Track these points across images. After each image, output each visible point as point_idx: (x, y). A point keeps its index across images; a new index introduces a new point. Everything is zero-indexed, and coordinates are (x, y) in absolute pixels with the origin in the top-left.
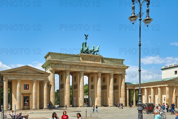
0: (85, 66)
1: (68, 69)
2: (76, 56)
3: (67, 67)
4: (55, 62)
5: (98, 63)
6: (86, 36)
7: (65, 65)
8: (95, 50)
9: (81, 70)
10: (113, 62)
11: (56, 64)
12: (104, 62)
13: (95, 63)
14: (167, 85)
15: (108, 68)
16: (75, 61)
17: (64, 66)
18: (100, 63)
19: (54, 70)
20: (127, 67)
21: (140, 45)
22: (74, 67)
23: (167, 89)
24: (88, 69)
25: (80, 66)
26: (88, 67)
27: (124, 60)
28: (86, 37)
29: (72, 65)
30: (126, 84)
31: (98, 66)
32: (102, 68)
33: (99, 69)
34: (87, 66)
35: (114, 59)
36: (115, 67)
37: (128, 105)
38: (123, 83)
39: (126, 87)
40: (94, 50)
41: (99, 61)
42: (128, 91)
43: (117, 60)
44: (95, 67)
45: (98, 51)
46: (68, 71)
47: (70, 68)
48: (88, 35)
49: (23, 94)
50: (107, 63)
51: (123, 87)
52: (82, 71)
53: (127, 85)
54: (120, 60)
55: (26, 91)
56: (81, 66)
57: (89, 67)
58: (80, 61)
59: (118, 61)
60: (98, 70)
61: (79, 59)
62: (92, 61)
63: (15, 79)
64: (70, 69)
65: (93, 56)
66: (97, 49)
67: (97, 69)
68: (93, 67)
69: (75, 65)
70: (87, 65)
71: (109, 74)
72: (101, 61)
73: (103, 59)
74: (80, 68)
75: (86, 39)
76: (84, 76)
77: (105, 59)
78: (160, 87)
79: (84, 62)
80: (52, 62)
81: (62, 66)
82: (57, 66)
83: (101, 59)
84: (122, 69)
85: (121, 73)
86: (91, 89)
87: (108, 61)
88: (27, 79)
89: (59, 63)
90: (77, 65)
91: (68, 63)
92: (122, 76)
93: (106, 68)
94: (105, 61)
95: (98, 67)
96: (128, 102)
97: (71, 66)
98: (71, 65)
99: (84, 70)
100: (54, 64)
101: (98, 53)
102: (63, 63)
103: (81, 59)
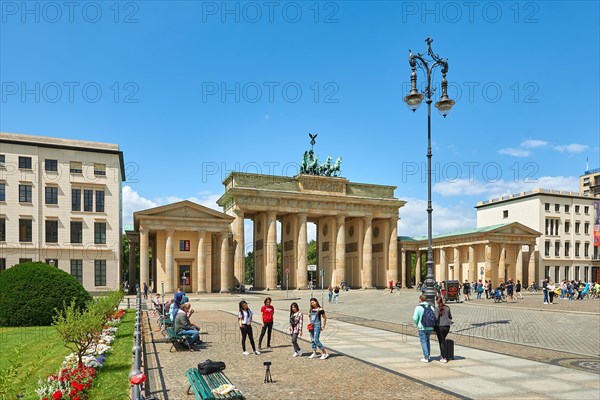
0: (309, 202)
1: (272, 208)
2: (290, 180)
3: (270, 203)
4: (245, 194)
5: (337, 194)
6: (313, 138)
7: (267, 198)
8: (331, 167)
9: (301, 210)
10: (371, 191)
11: (247, 198)
12: (352, 193)
13: (333, 194)
14: (487, 241)
15: (359, 204)
16: (289, 190)
17: (265, 201)
18: (344, 194)
19: (243, 209)
20: (403, 203)
21: (429, 156)
22: (286, 204)
23: (488, 249)
24: (316, 209)
25: (299, 201)
26: (317, 204)
27: (395, 188)
28: (313, 140)
29: (282, 199)
30: (399, 239)
31: (339, 201)
32: (348, 205)
33: (341, 207)
34: (315, 202)
35: (373, 186)
36: (377, 203)
37: (403, 284)
38: (393, 238)
39: (399, 246)
40: (329, 166)
41: (341, 191)
42: (404, 255)
43: (380, 187)
44: (332, 203)
45: (338, 169)
46: (273, 211)
47: (278, 204)
48: (316, 136)
49: (177, 260)
50: (358, 195)
51: (393, 246)
52: (303, 213)
53: (402, 241)
54: (386, 188)
55: (185, 255)
56: (302, 201)
57: (319, 202)
58: (299, 190)
59: (382, 190)
60: (338, 210)
61: (297, 186)
62: (325, 190)
63: (163, 228)
64: (276, 208)
65: (327, 181)
66: (336, 166)
67: (336, 207)
68: (328, 203)
69: (289, 200)
70: (315, 199)
71: (362, 218)
72: (344, 190)
73: (348, 186)
74: (298, 206)
75: (313, 143)
76: (308, 224)
77: (354, 185)
78: (473, 246)
79: (307, 192)
80: (238, 193)
81: (259, 201)
82: (249, 200)
83: (344, 186)
84: (390, 208)
85: (388, 216)
86: (323, 250)
87: (359, 190)
88: (187, 229)
89: (253, 196)
90: (292, 199)
91: (273, 196)
92: (392, 223)
93: (355, 205)
94: (352, 189)
95: (338, 204)
96: (404, 279)
97: (280, 201)
98: (278, 200)
99: (307, 210)
100: (242, 196)
101: (337, 173)
102: (263, 195)
103: (301, 186)
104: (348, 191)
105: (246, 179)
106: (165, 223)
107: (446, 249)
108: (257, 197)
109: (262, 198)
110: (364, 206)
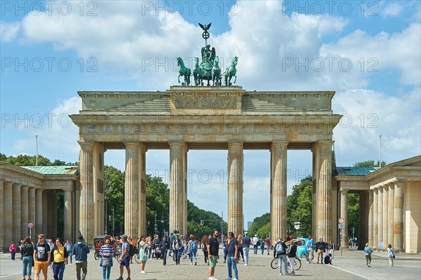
0: (183, 125)
1: (130, 137)
2: (161, 96)
3: (127, 130)
4: (89, 121)
5: (228, 112)
6: (206, 29)
7: (122, 125)
8: (223, 72)
9: (171, 137)
10: (288, 104)
11: (94, 126)
12: (253, 109)
13: (220, 112)
16: (155, 111)
17: (120, 128)
18: (238, 112)
19: (90, 141)
22: (150, 130)
24: (194, 134)
25: (169, 125)
26: (195, 127)
28: (206, 32)
31: (227, 121)
32: (245, 125)
33: (233, 130)
34: (192, 125)
36: (290, 120)
41: (234, 107)
42: (343, 198)
46: (130, 142)
47: (138, 132)
48: (209, 26)
50: (262, 110)
52: (173, 141)
54: (316, 94)
56: (173, 124)
57: (200, 125)
58: (169, 110)
60: (228, 134)
61: (167, 104)
62: (209, 107)
64: (135, 137)
65: (211, 93)
67: (225, 129)
68: (211, 125)
69: (153, 125)
72: (239, 104)
73: (247, 98)
74: (167, 133)
77: (261, 96)
79: (181, 112)
81: (111, 128)
82: (97, 129)
83: (239, 98)
84: (318, 126)
87: (266, 103)
89: (101, 123)
90: (159, 123)
91: (129, 121)
94: (256, 103)
95: (228, 125)
98: (138, 125)
99: (181, 137)
102: (115, 121)
103: (172, 105)
104: (244, 108)
105: (98, 99)
108: (108, 124)
109: (116, 125)
110: (272, 125)
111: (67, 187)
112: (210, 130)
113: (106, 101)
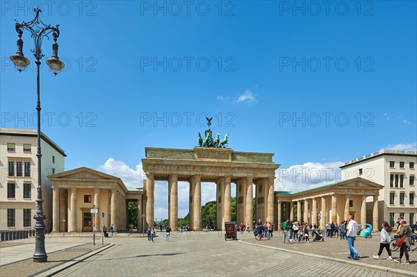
0: (202, 167)
1: (174, 172)
2: (189, 151)
3: (172, 168)
4: (153, 163)
5: (225, 161)
6: (209, 120)
7: (170, 165)
8: (221, 141)
9: (196, 173)
10: (253, 158)
11: (155, 165)
12: (237, 160)
13: (221, 161)
14: (333, 193)
15: (242, 168)
16: (187, 159)
17: (168, 167)
18: (230, 161)
20: (278, 166)
21: (39, 109)
22: (184, 169)
23: (334, 199)
24: (207, 172)
25: (194, 167)
26: (208, 168)
27: (273, 155)
28: (210, 122)
29: (182, 165)
30: (275, 193)
31: (225, 165)
32: (233, 168)
33: (227, 170)
34: (206, 167)
35: (255, 154)
36: (256, 166)
38: (271, 193)
39: (275, 199)
40: (218, 141)
41: (227, 158)
42: (279, 206)
43: (260, 154)
44: (220, 167)
45: (226, 142)
47: (178, 169)
49: (82, 209)
50: (241, 160)
51: (270, 199)
53: (278, 195)
54: (266, 155)
55: (87, 205)
56: (196, 166)
57: (210, 167)
58: (194, 159)
59: (262, 156)
60: (225, 172)
61: (193, 156)
62: (215, 158)
64: (177, 172)
66: (225, 140)
67: (223, 170)
68: (216, 167)
69: (186, 166)
70: (206, 165)
71: (245, 177)
72: (230, 157)
73: (233, 155)
74: (194, 170)
75: (209, 124)
77: (240, 154)
78: (325, 197)
79: (200, 159)
80: (148, 162)
81: (164, 167)
82: (156, 167)
83: (230, 154)
84: (268, 170)
85: (266, 176)
87: (242, 157)
89: (159, 164)
90: (189, 166)
91: (174, 163)
92: (270, 181)
93: (239, 168)
94: (238, 157)
95: (225, 168)
97: (179, 167)
98: (178, 166)
99: (200, 173)
100: (151, 164)
101: (226, 145)
102: (166, 163)
103: (196, 156)
104: (233, 159)
105: (156, 152)
106: (70, 183)
107: (308, 200)
108: (162, 165)
109: (166, 165)
110: (246, 168)
111: (139, 198)
112: (215, 170)
113: (160, 153)
